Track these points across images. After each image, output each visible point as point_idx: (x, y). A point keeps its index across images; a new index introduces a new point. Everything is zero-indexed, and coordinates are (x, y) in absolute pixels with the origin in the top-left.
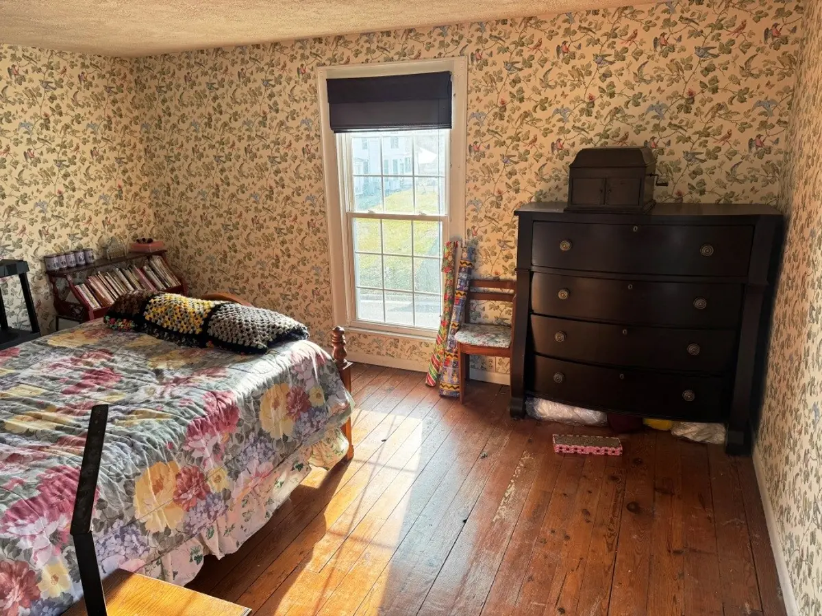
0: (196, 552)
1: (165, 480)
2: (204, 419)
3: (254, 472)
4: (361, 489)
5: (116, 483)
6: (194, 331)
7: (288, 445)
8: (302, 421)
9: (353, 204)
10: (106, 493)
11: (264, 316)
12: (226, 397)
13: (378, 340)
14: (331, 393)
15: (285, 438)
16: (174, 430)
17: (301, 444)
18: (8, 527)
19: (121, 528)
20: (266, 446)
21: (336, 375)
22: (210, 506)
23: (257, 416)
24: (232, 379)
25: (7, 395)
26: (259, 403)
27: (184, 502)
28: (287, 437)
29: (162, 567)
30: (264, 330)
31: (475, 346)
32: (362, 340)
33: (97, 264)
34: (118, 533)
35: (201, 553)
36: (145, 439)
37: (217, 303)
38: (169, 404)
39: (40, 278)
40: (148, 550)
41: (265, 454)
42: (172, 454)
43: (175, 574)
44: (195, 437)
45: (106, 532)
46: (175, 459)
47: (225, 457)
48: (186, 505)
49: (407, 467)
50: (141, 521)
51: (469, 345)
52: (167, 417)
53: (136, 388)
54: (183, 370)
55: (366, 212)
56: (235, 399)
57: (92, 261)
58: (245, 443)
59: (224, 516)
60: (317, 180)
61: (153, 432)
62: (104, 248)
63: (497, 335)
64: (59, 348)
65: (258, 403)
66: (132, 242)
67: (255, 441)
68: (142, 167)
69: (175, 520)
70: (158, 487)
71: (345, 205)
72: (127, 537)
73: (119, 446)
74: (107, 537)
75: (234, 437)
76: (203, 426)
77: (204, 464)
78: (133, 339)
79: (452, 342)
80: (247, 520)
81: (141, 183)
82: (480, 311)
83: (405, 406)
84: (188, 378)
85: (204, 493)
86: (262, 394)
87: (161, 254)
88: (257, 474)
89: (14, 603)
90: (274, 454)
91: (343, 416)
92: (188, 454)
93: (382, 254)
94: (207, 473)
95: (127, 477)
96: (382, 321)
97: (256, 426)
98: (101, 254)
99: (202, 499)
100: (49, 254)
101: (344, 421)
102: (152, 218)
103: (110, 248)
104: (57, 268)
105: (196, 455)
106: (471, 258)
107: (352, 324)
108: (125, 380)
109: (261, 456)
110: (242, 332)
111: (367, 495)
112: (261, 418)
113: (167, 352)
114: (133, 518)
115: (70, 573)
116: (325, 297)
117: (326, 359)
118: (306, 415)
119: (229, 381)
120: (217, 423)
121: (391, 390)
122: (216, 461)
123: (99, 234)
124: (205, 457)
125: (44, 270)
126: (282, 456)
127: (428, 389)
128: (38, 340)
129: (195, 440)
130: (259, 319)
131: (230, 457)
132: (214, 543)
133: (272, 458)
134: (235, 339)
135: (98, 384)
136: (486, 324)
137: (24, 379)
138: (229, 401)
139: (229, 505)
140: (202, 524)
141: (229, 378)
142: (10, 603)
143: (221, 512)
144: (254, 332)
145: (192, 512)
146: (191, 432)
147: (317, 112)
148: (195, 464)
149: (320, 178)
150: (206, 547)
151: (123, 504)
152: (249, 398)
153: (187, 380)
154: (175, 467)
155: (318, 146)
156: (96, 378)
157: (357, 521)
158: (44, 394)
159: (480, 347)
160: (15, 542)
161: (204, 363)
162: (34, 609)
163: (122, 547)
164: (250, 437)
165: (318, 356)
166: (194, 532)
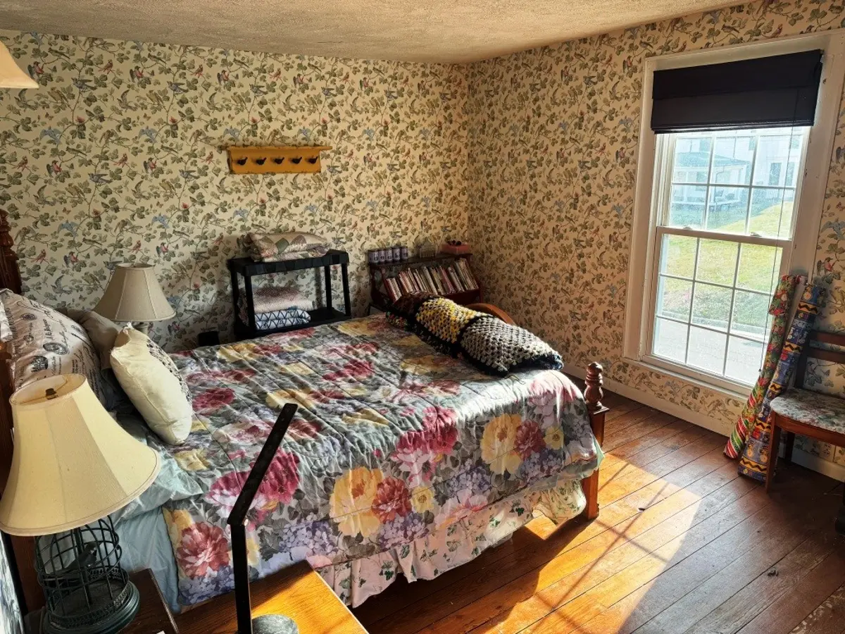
0: (388, 567)
1: (366, 486)
2: (418, 433)
3: (464, 501)
4: (591, 558)
5: (316, 478)
6: (451, 340)
7: (508, 483)
8: (532, 461)
9: (666, 217)
10: (305, 485)
11: (514, 337)
12: (447, 416)
13: (672, 384)
14: (575, 438)
15: (507, 474)
16: (386, 438)
17: (526, 487)
18: (214, 493)
19: (314, 522)
20: (483, 478)
21: (584, 418)
22: (408, 525)
23: (478, 443)
24: (459, 399)
25: (285, 370)
26: (482, 430)
27: (382, 513)
28: (509, 475)
29: (351, 571)
30: (509, 352)
31: (799, 423)
32: (653, 379)
33: (410, 261)
34: (310, 526)
35: (392, 569)
36: (356, 440)
37: (479, 314)
38: (393, 410)
39: (363, 269)
40: (336, 551)
41: (480, 486)
42: (378, 462)
43: (362, 582)
44: (405, 450)
45: (299, 522)
46: (380, 468)
47: (435, 478)
48: (383, 517)
49: (658, 552)
50: (335, 521)
51: (789, 418)
52: (385, 424)
53: (376, 386)
54: (423, 377)
55: (681, 227)
56: (456, 420)
57: (406, 258)
58: (460, 469)
59: (424, 538)
60: (628, 187)
61: (366, 436)
62: (418, 246)
63: (837, 414)
64: (343, 334)
65: (480, 429)
66: (444, 243)
67: (471, 470)
68: (464, 172)
69: (370, 529)
70: (358, 491)
71: (656, 219)
72: (318, 533)
73: (332, 441)
74: (299, 527)
75: (448, 458)
76: (416, 441)
77: (411, 480)
78: (402, 337)
79: (768, 408)
80: (452, 550)
81: (460, 187)
82: (822, 374)
83: (686, 474)
84: (423, 387)
85: (404, 510)
86: (488, 421)
87: (467, 256)
88: (468, 506)
89: (204, 562)
90: (490, 488)
91: (586, 468)
92: (395, 466)
93: (694, 281)
94: (412, 490)
95: (328, 474)
96: (682, 362)
97: (475, 453)
98: (416, 253)
99: (401, 516)
100: (373, 248)
101: (588, 473)
102: (466, 222)
103: (423, 247)
104: (377, 262)
105: (403, 468)
106: (816, 301)
107: (644, 359)
108: (374, 376)
109: (476, 487)
110: (487, 349)
111: (595, 569)
112: (483, 446)
113: (421, 356)
114: (328, 515)
115: (260, 550)
116: (618, 322)
117: (575, 397)
118: (537, 456)
119: (457, 399)
120: (431, 441)
121: (674, 448)
122: (424, 479)
123: (416, 234)
124: (412, 473)
125: (367, 262)
126: (500, 493)
127: (725, 460)
128: (332, 325)
129: (404, 453)
130: (508, 339)
131: (440, 480)
132: (407, 564)
133: (488, 493)
134: (479, 355)
135: (353, 375)
136: (829, 395)
137: (304, 358)
138: (449, 421)
139: (430, 529)
140: (396, 541)
141: (458, 396)
142: (200, 562)
143: (419, 534)
144: (498, 352)
145: (388, 526)
146: (403, 443)
147: (638, 111)
148: (401, 477)
149: (630, 186)
150: (399, 566)
151: (319, 500)
152: (471, 422)
153: (421, 389)
154: (379, 477)
155: (634, 149)
156: (354, 369)
157: (574, 594)
158: (310, 375)
159: (805, 425)
160: (216, 508)
161: (447, 374)
162: (221, 572)
163: (311, 541)
164: (467, 463)
165: (565, 392)
166: (387, 547)
